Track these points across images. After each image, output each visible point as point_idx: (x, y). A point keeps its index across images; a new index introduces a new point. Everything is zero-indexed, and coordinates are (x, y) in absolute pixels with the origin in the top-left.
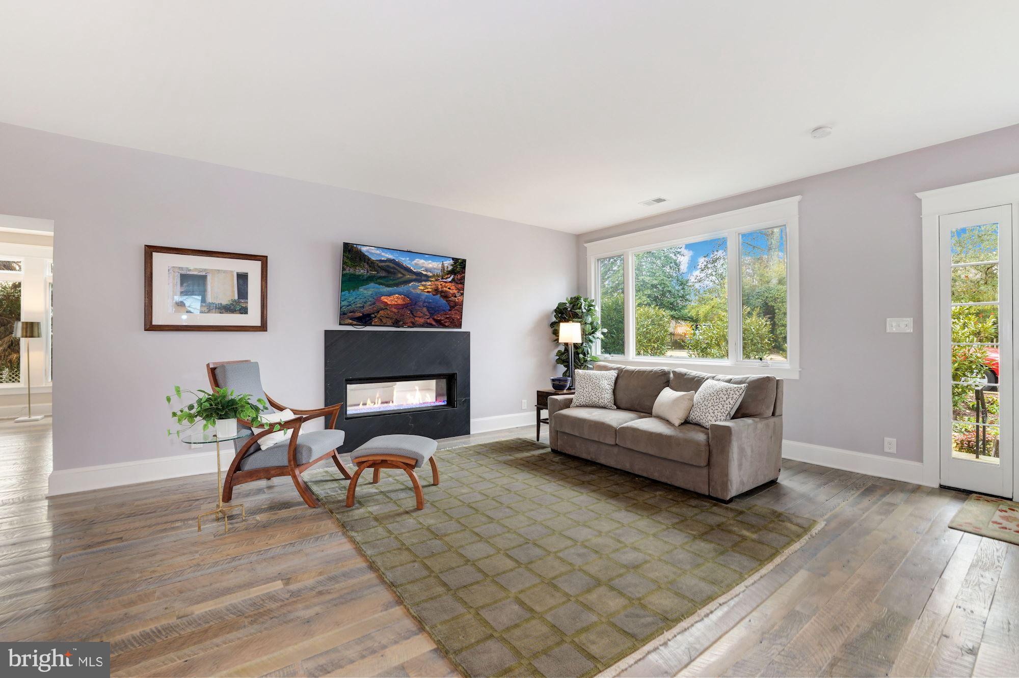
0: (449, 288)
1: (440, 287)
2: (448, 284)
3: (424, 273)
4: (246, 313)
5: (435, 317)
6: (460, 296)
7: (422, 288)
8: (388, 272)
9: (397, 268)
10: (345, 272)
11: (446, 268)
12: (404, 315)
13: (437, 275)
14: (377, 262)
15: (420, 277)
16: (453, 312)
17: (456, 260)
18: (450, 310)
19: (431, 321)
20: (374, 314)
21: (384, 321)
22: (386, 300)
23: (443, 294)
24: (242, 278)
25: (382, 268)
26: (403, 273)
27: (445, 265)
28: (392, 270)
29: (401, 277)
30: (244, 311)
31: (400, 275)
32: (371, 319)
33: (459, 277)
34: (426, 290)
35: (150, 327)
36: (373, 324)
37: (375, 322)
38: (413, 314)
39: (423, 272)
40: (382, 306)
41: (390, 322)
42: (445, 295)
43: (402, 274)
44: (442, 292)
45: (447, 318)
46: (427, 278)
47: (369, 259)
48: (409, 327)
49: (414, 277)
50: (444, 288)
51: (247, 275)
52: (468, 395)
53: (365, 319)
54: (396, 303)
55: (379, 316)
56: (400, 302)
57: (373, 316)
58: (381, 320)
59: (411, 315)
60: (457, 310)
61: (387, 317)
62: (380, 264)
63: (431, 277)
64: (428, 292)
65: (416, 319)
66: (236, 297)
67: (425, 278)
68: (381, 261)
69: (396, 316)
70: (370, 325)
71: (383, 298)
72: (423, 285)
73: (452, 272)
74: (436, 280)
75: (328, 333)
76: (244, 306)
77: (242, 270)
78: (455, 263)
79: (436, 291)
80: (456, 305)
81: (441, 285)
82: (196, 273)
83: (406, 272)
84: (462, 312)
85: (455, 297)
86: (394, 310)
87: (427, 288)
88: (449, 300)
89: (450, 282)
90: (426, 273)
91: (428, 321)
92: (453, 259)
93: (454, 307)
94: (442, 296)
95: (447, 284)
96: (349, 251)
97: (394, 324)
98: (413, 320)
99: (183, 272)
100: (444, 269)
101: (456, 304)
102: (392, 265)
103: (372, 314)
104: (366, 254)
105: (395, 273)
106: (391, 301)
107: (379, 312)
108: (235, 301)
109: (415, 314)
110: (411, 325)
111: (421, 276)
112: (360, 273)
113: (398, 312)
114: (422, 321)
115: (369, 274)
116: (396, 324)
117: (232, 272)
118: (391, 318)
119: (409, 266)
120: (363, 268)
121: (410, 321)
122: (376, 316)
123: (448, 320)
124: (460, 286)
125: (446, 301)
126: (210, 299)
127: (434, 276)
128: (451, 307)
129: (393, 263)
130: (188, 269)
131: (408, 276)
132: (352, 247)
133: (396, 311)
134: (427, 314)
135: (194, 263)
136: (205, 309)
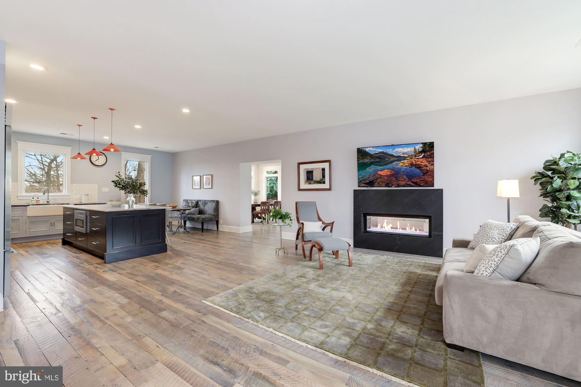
0: (421, 162)
1: (414, 162)
2: (420, 159)
4: (325, 183)
5: (413, 180)
6: (431, 166)
7: (402, 164)
8: (381, 159)
9: (385, 155)
10: (359, 162)
11: (417, 150)
12: (391, 180)
13: (411, 155)
14: (374, 155)
15: (399, 158)
16: (426, 177)
17: (424, 144)
18: (423, 176)
19: (410, 183)
21: (380, 184)
22: (381, 173)
23: (417, 166)
24: (323, 170)
25: (378, 157)
26: (389, 157)
27: (416, 148)
28: (382, 157)
29: (388, 160)
30: (324, 183)
31: (387, 159)
32: (374, 183)
33: (428, 154)
34: (404, 165)
35: (299, 190)
36: (375, 186)
37: (376, 185)
38: (397, 179)
39: (401, 155)
40: (379, 176)
41: (384, 185)
42: (419, 167)
43: (388, 158)
44: (416, 165)
45: (421, 180)
46: (404, 158)
47: (370, 154)
48: (395, 187)
49: (396, 159)
50: (418, 163)
51: (325, 169)
52: (442, 231)
53: (371, 184)
54: (386, 174)
55: (377, 181)
56: (388, 173)
57: (375, 181)
58: (379, 183)
59: (396, 180)
60: (429, 175)
61: (382, 182)
62: (376, 156)
63: (407, 157)
64: (406, 166)
65: (399, 182)
66: (322, 178)
67: (403, 158)
68: (376, 154)
69: (387, 181)
70: (373, 186)
71: (379, 172)
72: (402, 163)
73: (423, 151)
74: (411, 158)
75: (355, 191)
76: (324, 181)
77: (323, 167)
78: (424, 146)
79: (412, 165)
80: (428, 172)
81: (415, 161)
82: (310, 170)
83: (390, 157)
84: (434, 176)
85: (427, 167)
86: (385, 178)
87: (405, 164)
88: (422, 169)
89: (422, 158)
90: (403, 155)
91: (408, 183)
92: (422, 143)
93: (426, 174)
94: (416, 167)
95: (419, 160)
96: (361, 152)
97: (386, 185)
98: (398, 183)
99: (307, 170)
100: (416, 151)
101: (428, 171)
102: (382, 155)
103: (373, 181)
104: (368, 152)
105: (384, 159)
106: (383, 173)
107: (377, 180)
108: (321, 179)
109: (398, 179)
110: (397, 186)
111: (400, 158)
113: (388, 179)
114: (403, 183)
115: (370, 161)
116: (387, 185)
117: (320, 168)
118: (384, 183)
119: (392, 153)
120: (367, 159)
121: (396, 183)
122: (376, 182)
123: (422, 182)
124: (430, 159)
125: (420, 170)
126: (314, 179)
127: (409, 156)
128: (424, 173)
129: (383, 154)
130: (308, 169)
131: (392, 159)
132: (362, 150)
133: (387, 178)
134: (407, 179)
135: (310, 167)
136: (313, 183)
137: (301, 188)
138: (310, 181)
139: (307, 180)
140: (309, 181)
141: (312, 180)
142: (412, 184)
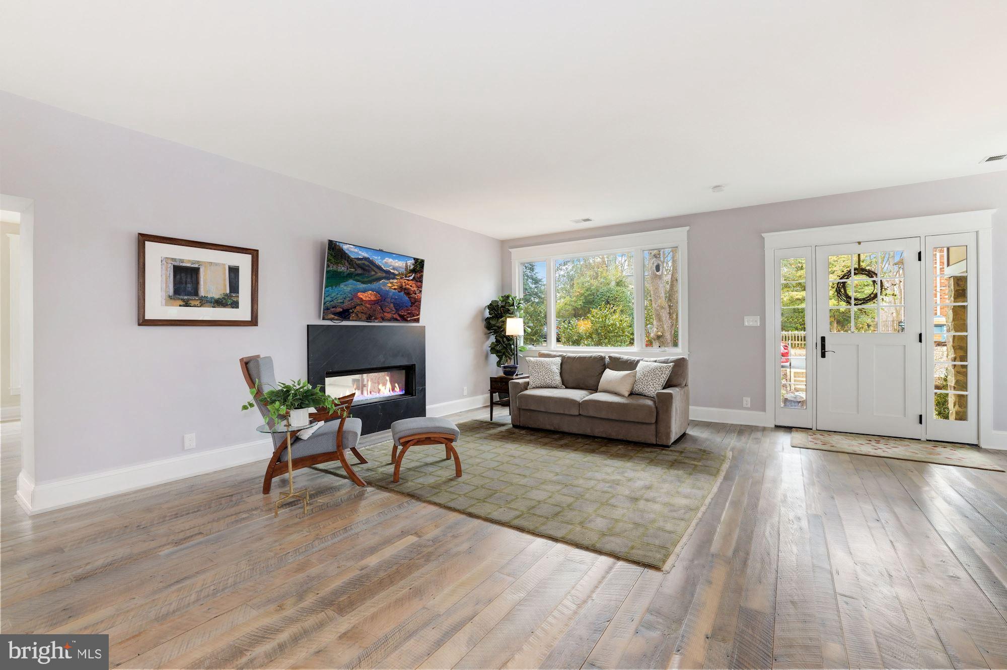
0: (411, 286)
1: (404, 284)
3: (392, 271)
4: (237, 307)
5: (400, 312)
6: (419, 293)
7: (390, 285)
8: (364, 269)
9: (371, 265)
10: (329, 269)
11: (409, 267)
12: (375, 311)
13: (402, 273)
14: (355, 260)
15: (389, 275)
16: (413, 308)
17: (416, 260)
18: (411, 306)
19: (396, 316)
20: (351, 309)
21: (360, 315)
22: (361, 297)
23: (406, 291)
24: (234, 272)
25: (359, 266)
27: (408, 264)
28: (367, 268)
29: (374, 275)
30: (235, 305)
31: (373, 273)
32: (349, 314)
33: (419, 275)
34: (393, 287)
35: (144, 322)
36: (351, 318)
38: (382, 310)
39: (391, 270)
40: (358, 302)
41: (364, 317)
42: (408, 293)
43: (375, 271)
44: (405, 289)
45: (408, 313)
46: (394, 276)
47: (349, 257)
48: (379, 322)
49: (384, 275)
50: (407, 286)
51: (238, 269)
52: (425, 384)
53: (344, 314)
54: (369, 299)
55: (355, 311)
56: (373, 298)
57: (351, 311)
58: (357, 315)
60: (416, 306)
61: (362, 313)
62: (357, 262)
63: (397, 275)
64: (395, 289)
65: (385, 314)
66: (228, 291)
67: (393, 276)
68: (358, 259)
69: (369, 312)
70: (348, 320)
71: (359, 294)
72: (391, 283)
73: (413, 271)
74: (401, 278)
75: (310, 328)
76: (235, 300)
77: (234, 263)
78: (416, 263)
79: (401, 288)
80: (416, 302)
81: (405, 282)
82: (188, 265)
83: (378, 270)
84: (420, 308)
85: (416, 294)
86: (368, 306)
87: (394, 286)
88: (411, 297)
89: (412, 280)
90: (393, 271)
91: (394, 316)
92: (414, 259)
93: (414, 304)
94: (405, 293)
95: (409, 282)
96: (333, 249)
97: (367, 319)
98: (382, 315)
99: (176, 264)
100: (407, 268)
101: (416, 300)
102: (367, 263)
103: (349, 309)
104: (347, 252)
105: (369, 271)
106: (366, 297)
107: (355, 307)
108: (227, 295)
109: (384, 310)
110: (381, 320)
111: (389, 274)
112: (341, 270)
113: (371, 308)
114: (389, 316)
115: (348, 271)
116: (369, 319)
117: (224, 265)
118: (365, 314)
119: (380, 264)
120: (344, 265)
121: (380, 316)
122: (353, 312)
123: (409, 316)
124: (419, 283)
125: (409, 298)
126: (202, 292)
127: (399, 274)
128: (412, 303)
129: (368, 261)
130: (182, 261)
131: (380, 274)
132: (335, 245)
133: (369, 306)
134: (394, 309)
135: (188, 256)
136: (197, 303)
137: (148, 316)
138: (186, 297)
139: (177, 291)
140: (181, 297)
141: (196, 292)
142: (399, 318)
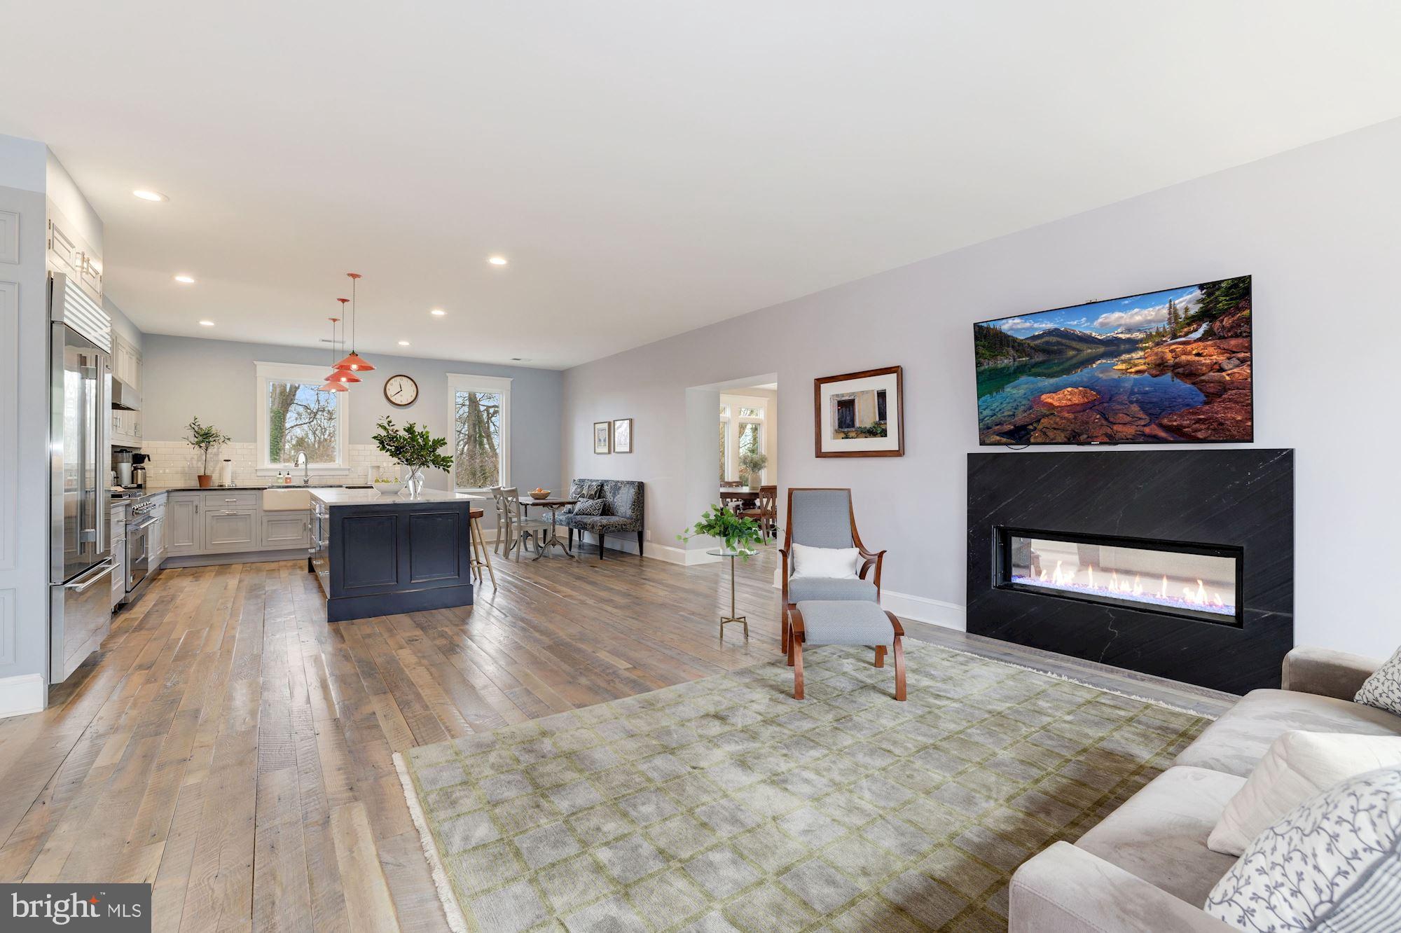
0: (1198, 355)
1: (1169, 356)
2: (1194, 346)
3: (1123, 336)
4: (886, 436)
5: (1165, 421)
6: (1238, 366)
7: (1123, 366)
8: (1049, 352)
9: (1064, 341)
10: (982, 368)
11: (1181, 313)
12: (1087, 423)
13: (1158, 333)
14: (1027, 342)
15: (1114, 347)
16: (1216, 406)
17: (1210, 288)
18: (1206, 403)
19: (1153, 429)
20: (1032, 424)
21: (1051, 434)
22: (1050, 400)
23: (1180, 370)
24: (882, 395)
25: (1037, 349)
26: (1078, 347)
27: (1178, 307)
28: (1056, 348)
29: (1075, 356)
30: (884, 433)
31: (1071, 353)
32: (1028, 433)
33: (1227, 321)
34: (1133, 370)
35: (820, 454)
36: (1032, 440)
37: (1035, 438)
38: (1106, 419)
39: (1120, 336)
40: (1044, 410)
41: (1061, 437)
42: (1188, 373)
43: (1074, 349)
44: (1176, 366)
45: (1199, 420)
46: (1133, 345)
47: (1014, 340)
48: (1101, 443)
49: (1102, 349)
50: (1184, 358)
51: (885, 393)
52: (1289, 606)
53: (1019, 434)
54: (1069, 403)
55: (1040, 427)
56: (1076, 400)
57: (1031, 427)
58: (1045, 433)
59: (1105, 423)
60: (1230, 400)
61: (1055, 429)
62: (1032, 344)
63: (1141, 341)
64: (1137, 372)
65: (1115, 428)
66: (877, 419)
67: (1127, 346)
68: (1034, 338)
69: (1072, 426)
70: (1028, 443)
71: (1043, 397)
72: (1124, 362)
73: (1206, 314)
74: (1158, 344)
75: (972, 457)
76: (884, 428)
77: (880, 388)
78: (1209, 295)
79: (1161, 366)
80: (1225, 390)
81: (1172, 351)
82: (847, 398)
83: (1083, 344)
84: (1251, 404)
85: (1221, 370)
86: (1067, 415)
87: (1136, 365)
88: (1203, 381)
89: (1199, 340)
90: (1128, 336)
91: (1147, 430)
92: (1201, 287)
93: (1220, 396)
94: (1177, 375)
95: (1189, 348)
96: (985, 337)
97: (1069, 439)
98: (1109, 431)
99: (839, 399)
100: (1176, 316)
101: (1224, 387)
102: (1053, 339)
103: (1029, 425)
104: (1009, 333)
105: (1060, 352)
106: (1060, 400)
107: (1039, 421)
108: (876, 423)
109: (1111, 419)
110: (1106, 440)
111: (1116, 345)
112: (1003, 365)
113: (1075, 418)
114: (1130, 431)
115: (1016, 363)
116: (1073, 439)
117: (873, 390)
118: (1063, 430)
119: (1088, 332)
120: (1006, 356)
121: (1101, 432)
122: (1035, 428)
123: (1203, 427)
124: (1233, 342)
125: (1194, 384)
126: (857, 424)
127: (1150, 337)
128: (1207, 395)
129: (1058, 336)
130: (843, 395)
131: (1089, 351)
132: (988, 328)
133: (1071, 416)
134: (1142, 415)
135: (845, 389)
136: (853, 434)
137: (824, 450)
138: (846, 430)
139: (840, 425)
140: (843, 430)
141: (853, 425)
142: (1163, 434)
